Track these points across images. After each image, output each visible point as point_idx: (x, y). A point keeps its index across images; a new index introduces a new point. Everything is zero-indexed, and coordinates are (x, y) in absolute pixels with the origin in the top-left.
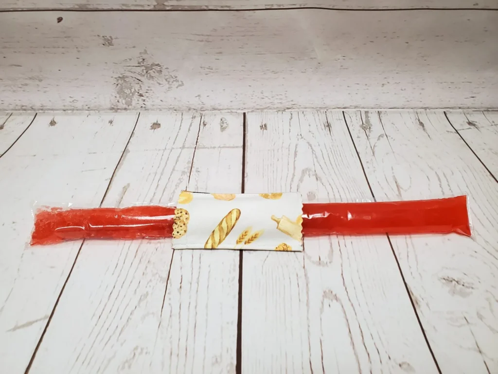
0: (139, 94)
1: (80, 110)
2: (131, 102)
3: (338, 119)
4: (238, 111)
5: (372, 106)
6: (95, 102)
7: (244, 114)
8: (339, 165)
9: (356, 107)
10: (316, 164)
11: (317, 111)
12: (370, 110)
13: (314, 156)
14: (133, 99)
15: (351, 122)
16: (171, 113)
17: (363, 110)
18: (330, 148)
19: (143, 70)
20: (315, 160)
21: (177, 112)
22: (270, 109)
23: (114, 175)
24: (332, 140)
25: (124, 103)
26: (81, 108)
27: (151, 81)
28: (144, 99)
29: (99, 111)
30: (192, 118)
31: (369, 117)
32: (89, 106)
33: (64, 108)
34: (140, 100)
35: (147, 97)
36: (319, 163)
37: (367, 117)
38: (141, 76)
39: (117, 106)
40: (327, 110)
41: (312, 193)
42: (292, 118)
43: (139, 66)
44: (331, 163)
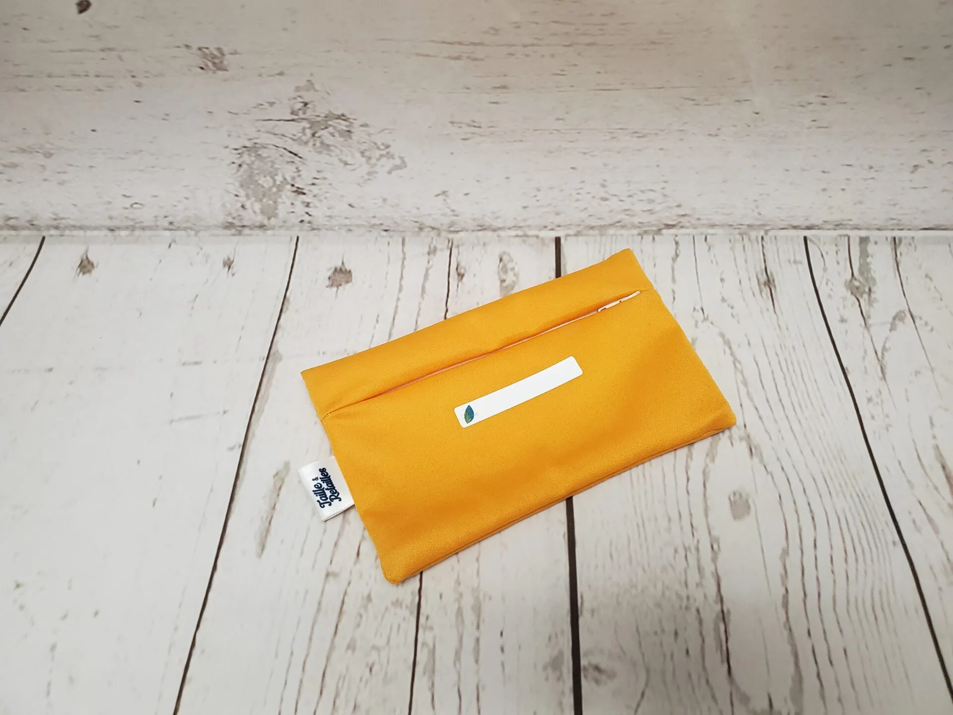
0: (294, 189)
1: (150, 228)
2: (276, 209)
3: (792, 259)
4: (543, 234)
5: (879, 222)
6: (186, 209)
7: (558, 241)
8: (800, 406)
9: (838, 226)
10: (746, 402)
11: (741, 234)
12: (873, 235)
13: (740, 377)
14: (280, 200)
15: (825, 270)
16: (376, 239)
17: (855, 235)
18: (777, 355)
19: (304, 129)
20: (743, 390)
21: (391, 237)
22: (623, 227)
23: (250, 435)
24: (779, 326)
25: (258, 211)
26: (152, 224)
27: (324, 157)
28: (308, 200)
29: (197, 232)
30: (429, 254)
31: (868, 257)
32: (170, 219)
33: (109, 223)
34: (298, 203)
35: (315, 196)
36: (752, 400)
37: (864, 254)
38: (300, 145)
39: (241, 220)
40: (766, 234)
41: (741, 496)
42: (677, 255)
43: (293, 120)
44: (780, 400)
